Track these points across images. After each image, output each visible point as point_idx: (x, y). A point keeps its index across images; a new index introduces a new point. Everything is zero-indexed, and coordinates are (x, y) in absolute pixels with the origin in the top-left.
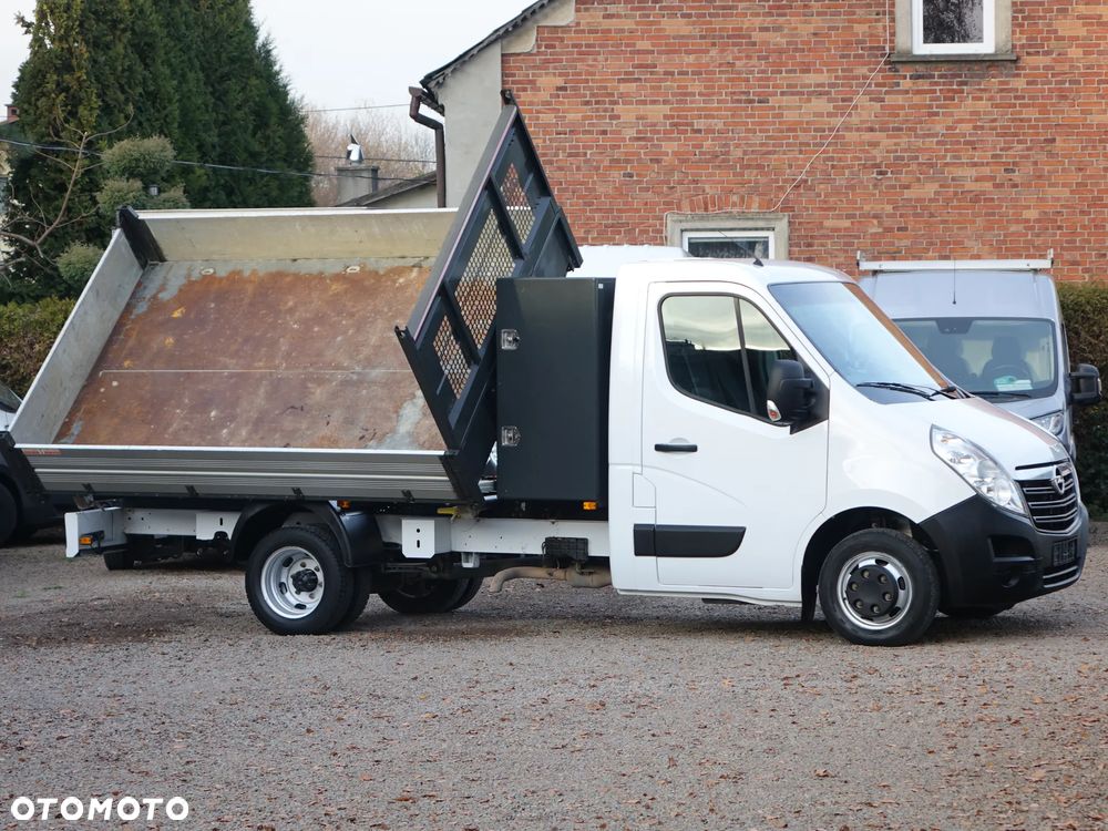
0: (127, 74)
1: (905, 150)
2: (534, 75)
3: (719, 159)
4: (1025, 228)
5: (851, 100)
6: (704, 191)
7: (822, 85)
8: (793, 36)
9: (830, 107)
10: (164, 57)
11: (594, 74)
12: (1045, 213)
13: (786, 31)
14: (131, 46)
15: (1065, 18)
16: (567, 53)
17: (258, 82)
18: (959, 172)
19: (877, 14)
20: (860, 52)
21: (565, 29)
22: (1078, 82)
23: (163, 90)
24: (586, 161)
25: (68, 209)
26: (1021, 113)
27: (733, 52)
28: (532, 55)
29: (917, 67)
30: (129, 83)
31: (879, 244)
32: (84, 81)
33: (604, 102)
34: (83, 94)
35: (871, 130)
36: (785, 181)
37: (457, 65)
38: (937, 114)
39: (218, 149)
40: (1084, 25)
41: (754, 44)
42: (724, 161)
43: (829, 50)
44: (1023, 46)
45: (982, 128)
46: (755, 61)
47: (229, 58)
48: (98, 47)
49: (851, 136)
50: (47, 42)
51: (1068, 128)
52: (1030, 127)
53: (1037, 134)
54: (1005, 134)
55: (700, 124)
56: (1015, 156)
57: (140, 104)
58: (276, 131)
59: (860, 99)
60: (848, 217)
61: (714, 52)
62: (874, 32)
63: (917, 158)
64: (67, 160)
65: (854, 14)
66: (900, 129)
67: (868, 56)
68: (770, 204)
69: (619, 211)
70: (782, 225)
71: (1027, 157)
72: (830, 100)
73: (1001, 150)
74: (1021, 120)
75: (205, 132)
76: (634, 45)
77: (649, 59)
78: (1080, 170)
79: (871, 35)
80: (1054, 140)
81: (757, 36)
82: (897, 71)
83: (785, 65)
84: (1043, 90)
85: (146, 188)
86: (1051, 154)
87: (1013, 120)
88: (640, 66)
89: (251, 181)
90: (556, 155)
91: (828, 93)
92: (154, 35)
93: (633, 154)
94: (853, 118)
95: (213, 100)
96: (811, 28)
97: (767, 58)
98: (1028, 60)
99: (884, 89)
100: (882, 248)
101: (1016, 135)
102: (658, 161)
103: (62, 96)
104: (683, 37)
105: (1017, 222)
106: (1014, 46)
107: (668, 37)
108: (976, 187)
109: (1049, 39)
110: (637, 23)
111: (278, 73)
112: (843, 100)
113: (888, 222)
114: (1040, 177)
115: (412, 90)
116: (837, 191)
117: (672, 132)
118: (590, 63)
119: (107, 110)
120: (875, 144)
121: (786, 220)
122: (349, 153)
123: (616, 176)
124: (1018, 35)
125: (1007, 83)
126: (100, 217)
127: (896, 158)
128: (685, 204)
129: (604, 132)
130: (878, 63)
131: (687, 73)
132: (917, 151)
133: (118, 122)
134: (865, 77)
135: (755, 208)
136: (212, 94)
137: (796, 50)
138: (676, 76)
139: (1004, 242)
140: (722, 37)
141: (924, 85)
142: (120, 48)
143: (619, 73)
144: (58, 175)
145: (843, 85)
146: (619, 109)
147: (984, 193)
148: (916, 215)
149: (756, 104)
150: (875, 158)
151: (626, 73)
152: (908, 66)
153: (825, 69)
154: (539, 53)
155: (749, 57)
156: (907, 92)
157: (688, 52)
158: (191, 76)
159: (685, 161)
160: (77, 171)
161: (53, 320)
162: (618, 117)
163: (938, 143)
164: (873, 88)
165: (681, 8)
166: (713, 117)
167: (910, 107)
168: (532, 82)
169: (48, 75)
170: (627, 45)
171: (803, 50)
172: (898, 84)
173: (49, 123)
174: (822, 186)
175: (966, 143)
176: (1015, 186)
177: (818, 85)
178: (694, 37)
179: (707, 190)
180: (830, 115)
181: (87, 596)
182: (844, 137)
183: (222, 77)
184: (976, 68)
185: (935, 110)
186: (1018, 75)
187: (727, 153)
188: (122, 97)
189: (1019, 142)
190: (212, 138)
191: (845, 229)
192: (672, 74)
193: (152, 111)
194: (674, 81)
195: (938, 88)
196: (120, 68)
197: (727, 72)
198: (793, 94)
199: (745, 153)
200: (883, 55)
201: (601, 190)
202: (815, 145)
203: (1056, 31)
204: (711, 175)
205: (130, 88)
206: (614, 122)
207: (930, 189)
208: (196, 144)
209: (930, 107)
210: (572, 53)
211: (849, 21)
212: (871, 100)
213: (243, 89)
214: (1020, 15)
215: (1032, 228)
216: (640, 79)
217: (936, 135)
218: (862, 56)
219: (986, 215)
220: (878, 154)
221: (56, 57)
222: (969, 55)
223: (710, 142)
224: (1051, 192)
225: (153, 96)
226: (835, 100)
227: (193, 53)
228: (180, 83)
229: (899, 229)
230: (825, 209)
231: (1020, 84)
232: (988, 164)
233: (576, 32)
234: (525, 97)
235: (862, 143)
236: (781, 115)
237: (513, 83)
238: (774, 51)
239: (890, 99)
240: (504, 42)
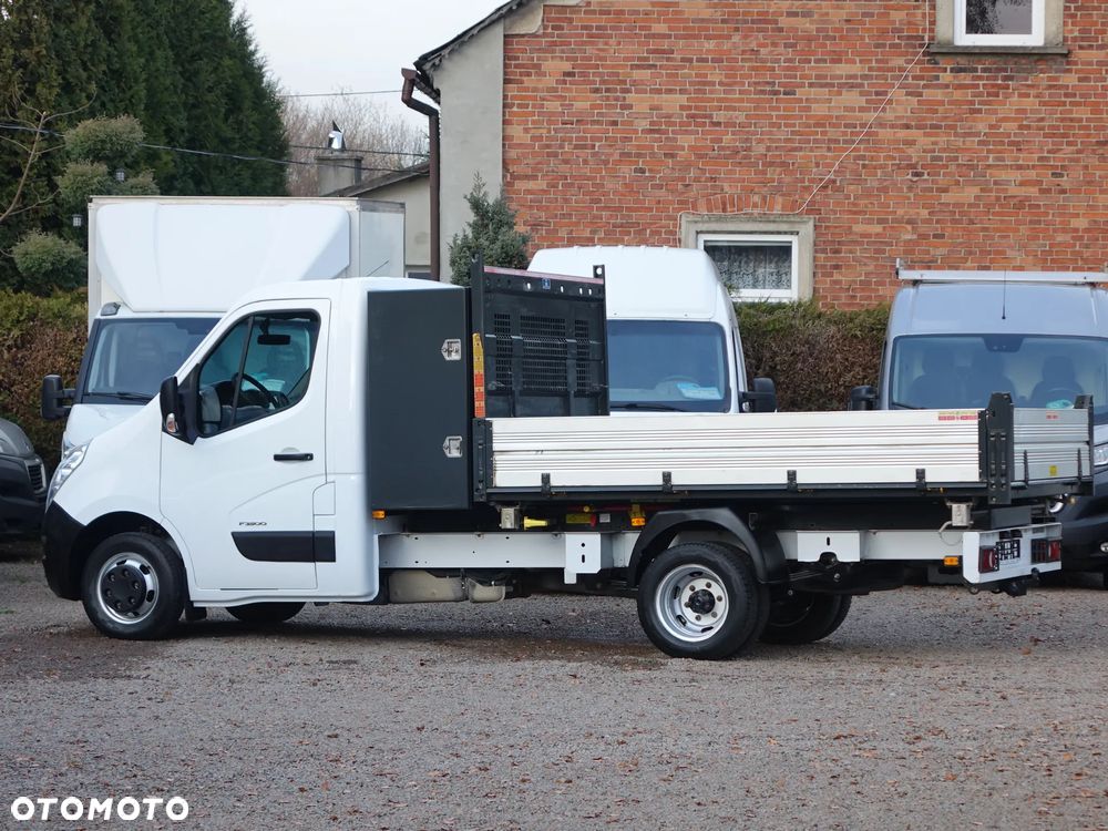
0: (90, 49)
1: (944, 150)
2: (539, 58)
3: (739, 155)
4: (1073, 238)
5: (885, 93)
6: (722, 190)
7: (854, 77)
8: (825, 22)
9: (862, 101)
10: (131, 34)
11: (604, 59)
12: (1095, 222)
13: (816, 17)
14: (97, 20)
16: (577, 35)
17: (231, 62)
18: (1003, 175)
19: (917, 1)
20: (897, 41)
21: (574, 9)
23: (129, 68)
24: (594, 154)
25: (23, 195)
26: (1071, 112)
27: (757, 38)
28: (537, 36)
29: (959, 59)
30: (92, 59)
31: (912, 252)
32: (43, 56)
33: (615, 90)
34: (42, 71)
35: (907, 127)
36: (811, 181)
37: (455, 46)
38: (979, 111)
39: (187, 134)
41: (781, 30)
42: (745, 157)
43: (862, 38)
44: (1075, 39)
45: (1028, 127)
46: (781, 49)
47: (201, 36)
48: (60, 20)
49: (885, 134)
50: (5, 13)
52: (1080, 128)
53: (1088, 136)
54: (1054, 135)
55: (719, 116)
56: (1064, 159)
57: (104, 83)
58: (249, 116)
59: (896, 93)
60: (880, 221)
61: (736, 38)
62: (911, 19)
63: (956, 159)
64: (22, 142)
66: (939, 127)
67: (906, 45)
68: (794, 205)
69: (629, 209)
70: (807, 229)
71: (1078, 160)
72: (862, 94)
73: (1049, 152)
74: (1072, 120)
75: (173, 115)
76: (649, 28)
77: (666, 44)
79: (909, 23)
81: (784, 22)
82: (936, 63)
83: (814, 53)
84: (1096, 88)
85: (112, 173)
86: (1103, 158)
87: (1063, 120)
88: (656, 51)
89: (222, 170)
90: (562, 147)
92: (120, 8)
93: (645, 147)
94: (887, 114)
95: (182, 81)
96: (843, 14)
97: (793, 46)
98: (1080, 55)
99: (922, 83)
100: (916, 256)
101: (1065, 135)
102: (673, 156)
103: (19, 72)
104: (703, 20)
105: (1064, 231)
106: (1065, 39)
107: (687, 20)
108: (1021, 192)
110: (654, 5)
111: (253, 53)
112: (877, 94)
113: (923, 228)
114: (1089, 183)
115: (405, 72)
116: (868, 194)
117: (689, 124)
118: (601, 47)
119: (67, 88)
121: (811, 223)
122: (331, 140)
123: (627, 171)
124: (1070, 27)
125: (1057, 79)
126: (57, 205)
127: (934, 159)
128: (702, 203)
129: (615, 123)
130: (916, 54)
131: (706, 60)
133: (79, 101)
134: (902, 69)
135: (777, 210)
136: (182, 74)
137: (827, 37)
138: (695, 63)
139: (1050, 252)
140: (746, 22)
141: (966, 79)
142: (83, 22)
143: (633, 59)
144: (13, 158)
145: (877, 77)
146: (631, 97)
147: (1028, 198)
148: (954, 221)
149: (781, 96)
150: (910, 158)
151: (639, 59)
152: (948, 58)
153: (857, 59)
154: (545, 35)
155: (775, 45)
156: (947, 86)
157: (708, 38)
158: (159, 53)
160: (34, 154)
161: (7, 316)
162: (630, 107)
163: (980, 143)
164: (910, 81)
166: (734, 109)
167: (951, 103)
168: (538, 66)
169: (4, 50)
170: (641, 28)
171: (834, 38)
172: (937, 78)
173: (4, 101)
174: (852, 187)
175: (1011, 143)
176: (1064, 192)
177: (851, 77)
178: (715, 21)
179: (726, 188)
180: (862, 109)
181: (41, 623)
182: (876, 134)
183: (192, 56)
184: (1023, 61)
185: (977, 107)
186: (1069, 71)
187: (749, 149)
188: (84, 75)
189: (1069, 144)
190: (180, 121)
191: (877, 234)
192: (691, 60)
193: (117, 90)
194: (691, 68)
195: (981, 83)
196: (82, 44)
197: (750, 60)
198: (822, 86)
199: (768, 149)
200: (921, 46)
201: (611, 186)
202: (845, 142)
204: (729, 172)
205: (93, 65)
206: (626, 112)
207: (970, 193)
208: (163, 128)
209: (972, 103)
210: (581, 36)
211: (885, 7)
212: (908, 94)
213: (216, 69)
214: (1072, 6)
215: (1081, 238)
216: (656, 66)
217: (977, 134)
218: (898, 46)
219: (1031, 222)
220: (914, 154)
221: (14, 30)
222: (1016, 47)
223: (730, 136)
224: (1102, 200)
225: (117, 75)
226: (869, 94)
227: (162, 30)
228: (147, 60)
229: (935, 236)
230: (855, 213)
231: (1070, 80)
232: (1034, 167)
233: (585, 12)
234: (528, 82)
235: (897, 141)
236: (808, 109)
237: (516, 66)
238: (803, 38)
239: (928, 94)
240: (508, 21)
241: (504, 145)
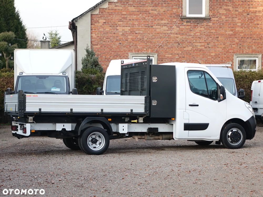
1: (184, 39)
2: (98, 19)
3: (141, 40)
5: (172, 27)
7: (166, 23)
8: (159, 12)
9: (167, 29)
11: (112, 19)
12: (216, 54)
13: (157, 11)
15: (221, 9)
17: (16, 21)
18: (197, 44)
19: (178, 7)
21: (106, 9)
22: (224, 24)
24: (110, 40)
26: (211, 31)
27: (145, 15)
29: (187, 20)
31: (178, 61)
33: (115, 26)
35: (177, 34)
36: (157, 45)
37: (80, 17)
38: (192, 31)
40: (226, 11)
41: (150, 13)
42: (142, 40)
43: (167, 15)
44: (211, 15)
45: (202, 34)
47: (10, 15)
49: (172, 35)
51: (222, 35)
52: (213, 34)
53: (214, 36)
54: (207, 36)
55: (137, 32)
56: (209, 41)
59: (174, 27)
60: (171, 54)
61: (140, 15)
62: (178, 11)
63: (187, 41)
65: (173, 7)
66: (183, 34)
68: (153, 51)
69: (118, 52)
70: (156, 56)
71: (212, 41)
72: (167, 27)
73: (206, 39)
74: (211, 33)
76: (122, 13)
77: (125, 16)
78: (224, 44)
79: (177, 12)
80: (218, 37)
81: (151, 12)
82: (183, 20)
83: (157, 18)
84: (216, 26)
85: (8, 44)
86: (217, 41)
87: (209, 32)
88: (123, 18)
90: (103, 38)
91: (167, 25)
93: (121, 38)
94: (173, 31)
96: (163, 10)
97: (153, 17)
98: (213, 19)
99: (180, 25)
101: (210, 36)
102: (127, 40)
104: (133, 11)
105: (210, 56)
106: (210, 15)
107: (130, 11)
108: (201, 48)
109: (217, 14)
110: (123, 8)
112: (170, 27)
113: (180, 56)
114: (215, 46)
115: (69, 22)
116: (169, 48)
117: (131, 33)
118: (112, 17)
120: (177, 37)
121: (157, 55)
123: (117, 43)
124: (211, 13)
125: (208, 24)
128: (133, 50)
129: (115, 33)
130: (179, 19)
131: (134, 20)
132: (187, 39)
134: (175, 22)
135: (150, 52)
137: (160, 15)
139: (207, 60)
140: (143, 12)
141: (189, 24)
143: (118, 19)
145: (170, 23)
146: (118, 28)
147: (202, 49)
148: (187, 54)
149: (150, 27)
150: (177, 41)
151: (120, 19)
152: (185, 19)
153: (166, 20)
154: (99, 14)
155: (149, 16)
156: (185, 25)
157: (134, 15)
159: (133, 40)
162: (118, 30)
163: (192, 37)
164: (177, 24)
165: (133, 5)
166: (140, 30)
167: (186, 29)
168: (98, 21)
170: (120, 13)
171: (161, 15)
172: (183, 24)
174: (165, 47)
175: (198, 37)
176: (209, 48)
177: (164, 23)
178: (136, 12)
179: (139, 47)
180: (167, 30)
182: (170, 35)
183: (8, 20)
184: (201, 20)
185: (191, 30)
186: (210, 22)
187: (143, 39)
189: (210, 38)
191: (171, 57)
192: (131, 20)
194: (131, 21)
195: (192, 25)
197: (144, 20)
198: (159, 25)
199: (147, 39)
200: (180, 17)
201: (114, 47)
203: (219, 12)
204: (139, 44)
206: (117, 31)
207: (190, 48)
209: (190, 29)
210: (107, 14)
211: (172, 9)
212: (177, 27)
213: (13, 22)
214: (211, 8)
215: (213, 57)
216: (123, 21)
217: (192, 36)
218: (175, 17)
219: (203, 54)
222: (199, 17)
223: (139, 36)
224: (217, 49)
229: (183, 57)
230: (166, 52)
231: (211, 24)
232: (203, 42)
233: (108, 10)
234: (96, 24)
235: (175, 37)
236: (156, 30)
237: (93, 21)
238: (155, 15)
239: (181, 27)
240: (91, 11)
241: (91, 38)
